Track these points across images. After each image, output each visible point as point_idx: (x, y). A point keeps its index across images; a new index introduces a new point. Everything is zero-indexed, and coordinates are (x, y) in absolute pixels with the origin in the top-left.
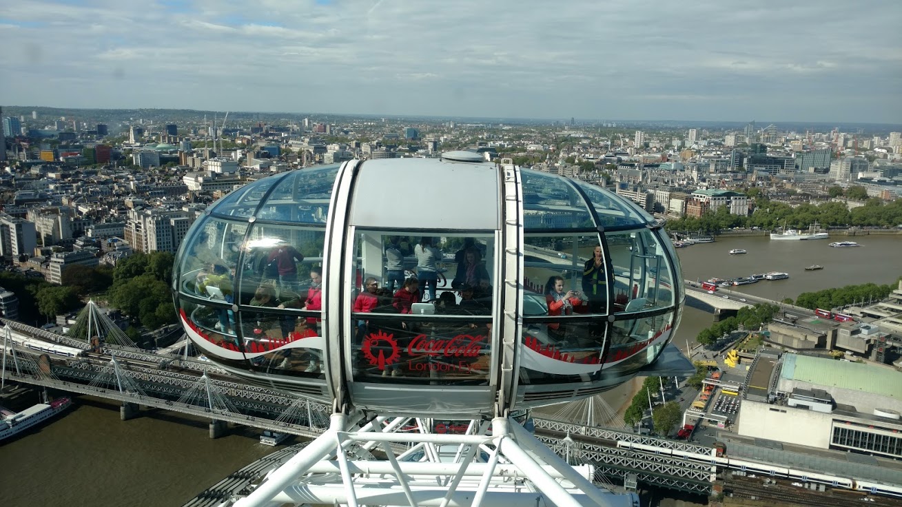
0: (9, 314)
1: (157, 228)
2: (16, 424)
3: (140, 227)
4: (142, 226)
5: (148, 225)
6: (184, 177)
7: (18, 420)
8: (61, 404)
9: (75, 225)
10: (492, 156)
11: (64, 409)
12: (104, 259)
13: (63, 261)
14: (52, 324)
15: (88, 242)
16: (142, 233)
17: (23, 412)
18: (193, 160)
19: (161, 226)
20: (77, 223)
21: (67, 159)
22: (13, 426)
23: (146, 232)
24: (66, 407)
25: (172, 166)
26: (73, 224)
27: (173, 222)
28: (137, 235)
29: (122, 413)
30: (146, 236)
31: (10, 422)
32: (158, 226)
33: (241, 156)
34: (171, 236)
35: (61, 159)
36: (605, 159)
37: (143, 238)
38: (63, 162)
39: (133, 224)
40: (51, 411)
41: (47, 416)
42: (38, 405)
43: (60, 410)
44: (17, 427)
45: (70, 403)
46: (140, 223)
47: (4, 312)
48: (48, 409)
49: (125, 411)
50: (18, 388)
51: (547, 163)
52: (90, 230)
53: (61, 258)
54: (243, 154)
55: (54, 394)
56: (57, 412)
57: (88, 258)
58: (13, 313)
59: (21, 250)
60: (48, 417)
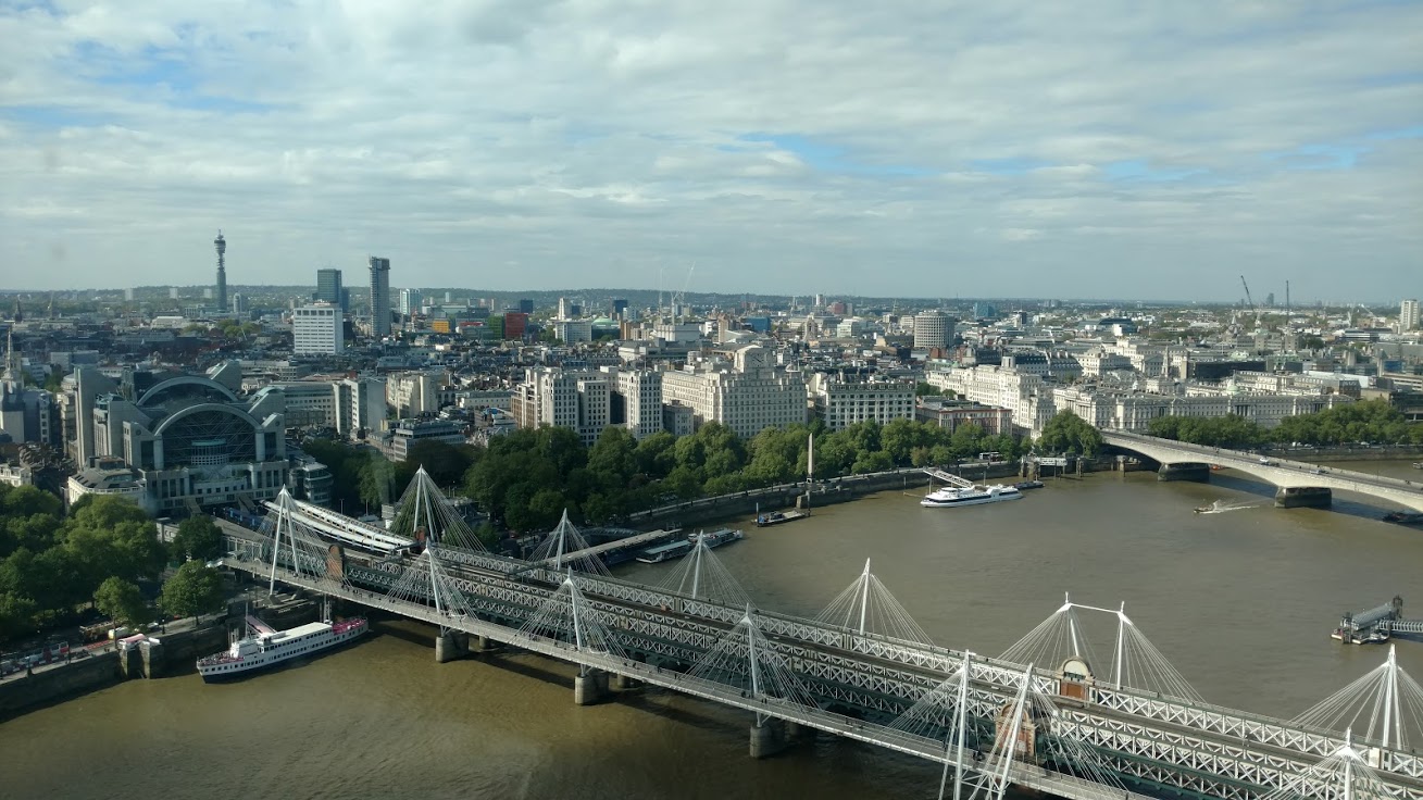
0: (316, 498)
1: (556, 392)
2: (272, 648)
3: (533, 393)
4: (535, 390)
5: (543, 387)
6: (621, 349)
7: (275, 641)
8: (349, 627)
9: (446, 396)
10: (1125, 331)
11: (353, 636)
12: (474, 438)
13: (411, 433)
14: (373, 517)
15: (456, 414)
16: (535, 403)
17: (288, 632)
18: (640, 332)
19: (562, 388)
20: (450, 394)
21: (465, 331)
22: (266, 650)
23: (540, 399)
24: (356, 634)
25: (609, 340)
26: (443, 395)
27: (581, 386)
28: (528, 405)
29: (439, 649)
30: (540, 406)
31: (262, 643)
32: (558, 388)
33: (710, 330)
34: (576, 407)
35: (457, 330)
36: (1344, 338)
37: (536, 409)
38: (458, 334)
39: (524, 389)
40: (330, 636)
41: (324, 643)
42: (315, 623)
43: (347, 638)
44: (272, 653)
45: (366, 629)
46: (532, 387)
47: (309, 494)
48: (326, 632)
49: (444, 646)
50: (295, 599)
51: (1232, 332)
52: (463, 399)
53: (410, 429)
54: (713, 328)
55: (343, 610)
56: (341, 640)
57: (450, 433)
58: (324, 497)
59: (363, 422)
60: (325, 645)
